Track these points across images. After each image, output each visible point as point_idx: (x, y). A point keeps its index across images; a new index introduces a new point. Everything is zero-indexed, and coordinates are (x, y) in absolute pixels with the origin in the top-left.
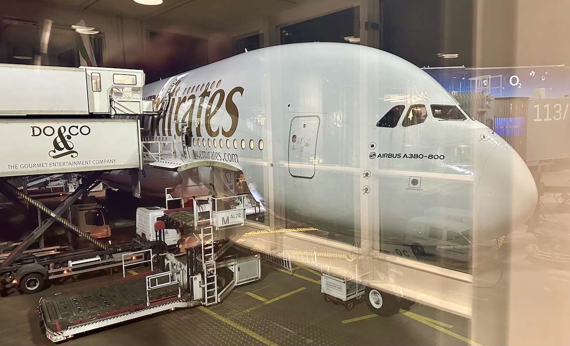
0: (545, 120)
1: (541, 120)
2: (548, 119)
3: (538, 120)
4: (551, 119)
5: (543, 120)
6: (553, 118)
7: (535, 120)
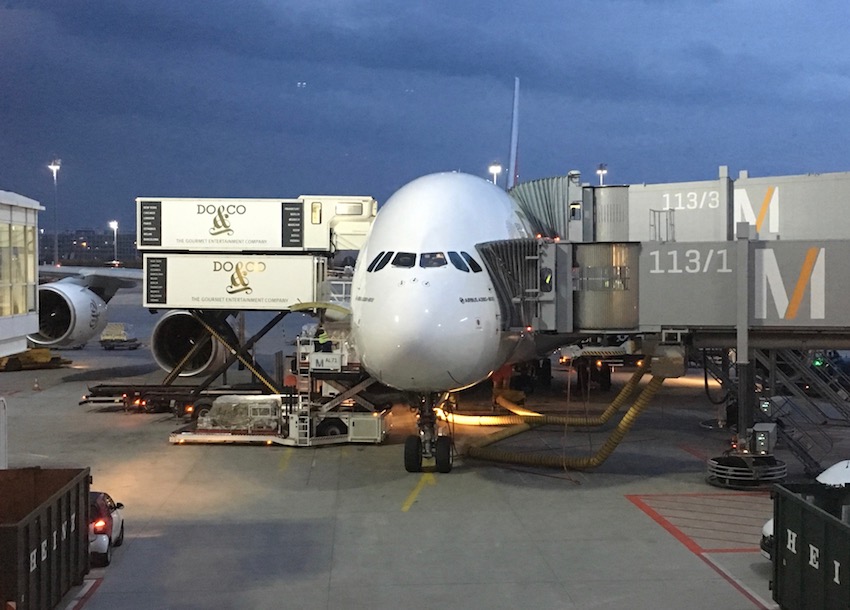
0: (670, 271)
1: (663, 271)
2: (675, 270)
3: (657, 271)
4: (681, 271)
5: (666, 272)
6: (684, 270)
7: (652, 272)
